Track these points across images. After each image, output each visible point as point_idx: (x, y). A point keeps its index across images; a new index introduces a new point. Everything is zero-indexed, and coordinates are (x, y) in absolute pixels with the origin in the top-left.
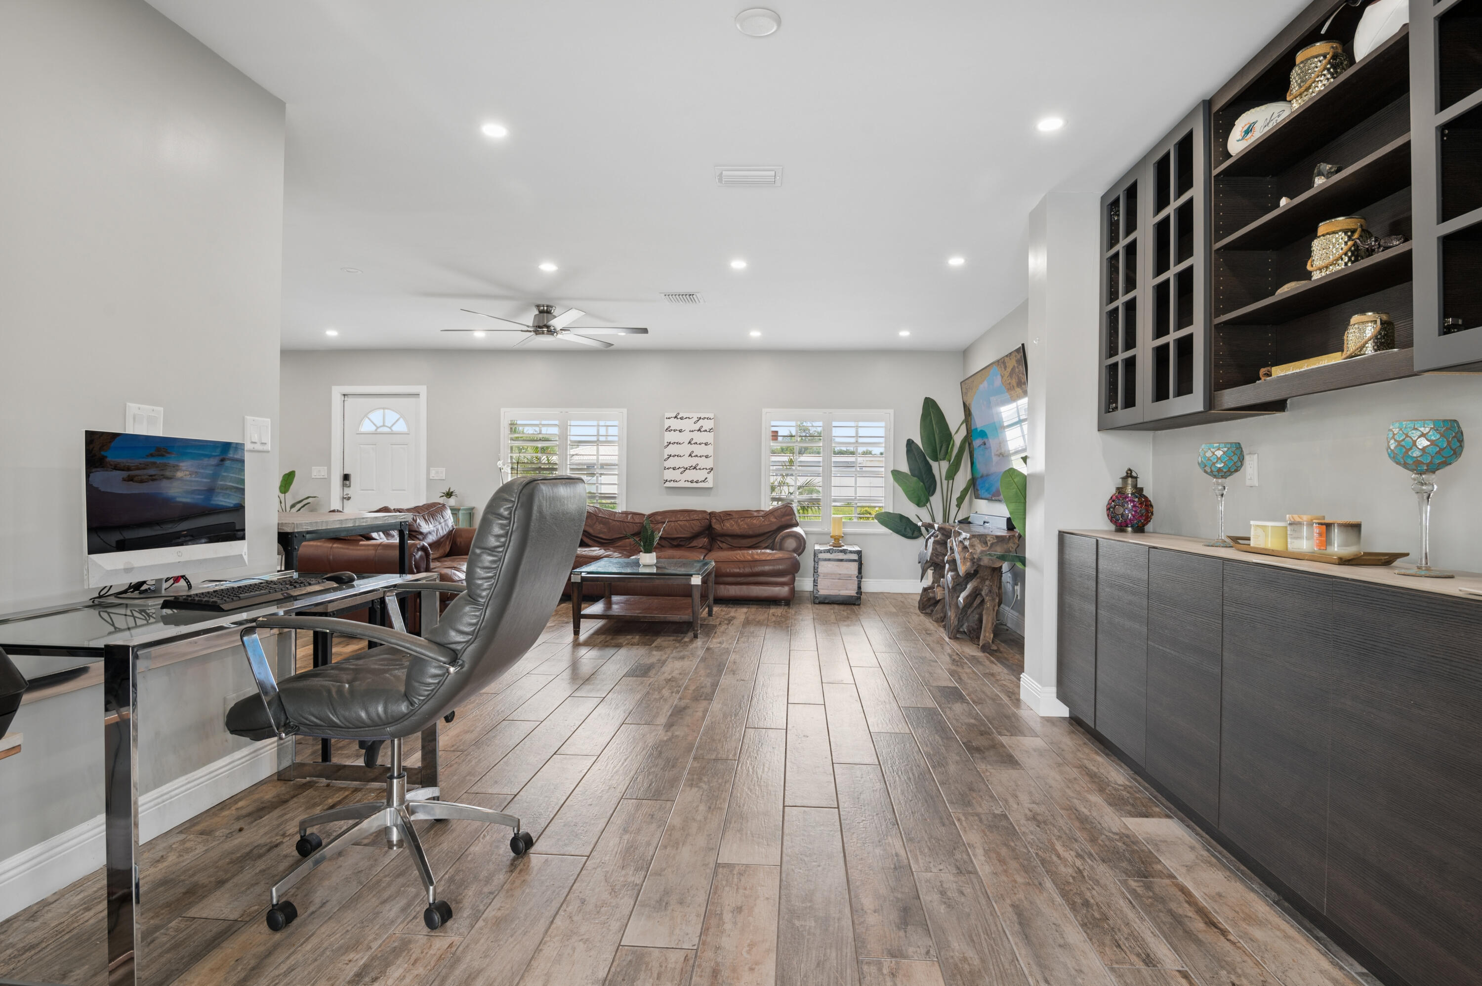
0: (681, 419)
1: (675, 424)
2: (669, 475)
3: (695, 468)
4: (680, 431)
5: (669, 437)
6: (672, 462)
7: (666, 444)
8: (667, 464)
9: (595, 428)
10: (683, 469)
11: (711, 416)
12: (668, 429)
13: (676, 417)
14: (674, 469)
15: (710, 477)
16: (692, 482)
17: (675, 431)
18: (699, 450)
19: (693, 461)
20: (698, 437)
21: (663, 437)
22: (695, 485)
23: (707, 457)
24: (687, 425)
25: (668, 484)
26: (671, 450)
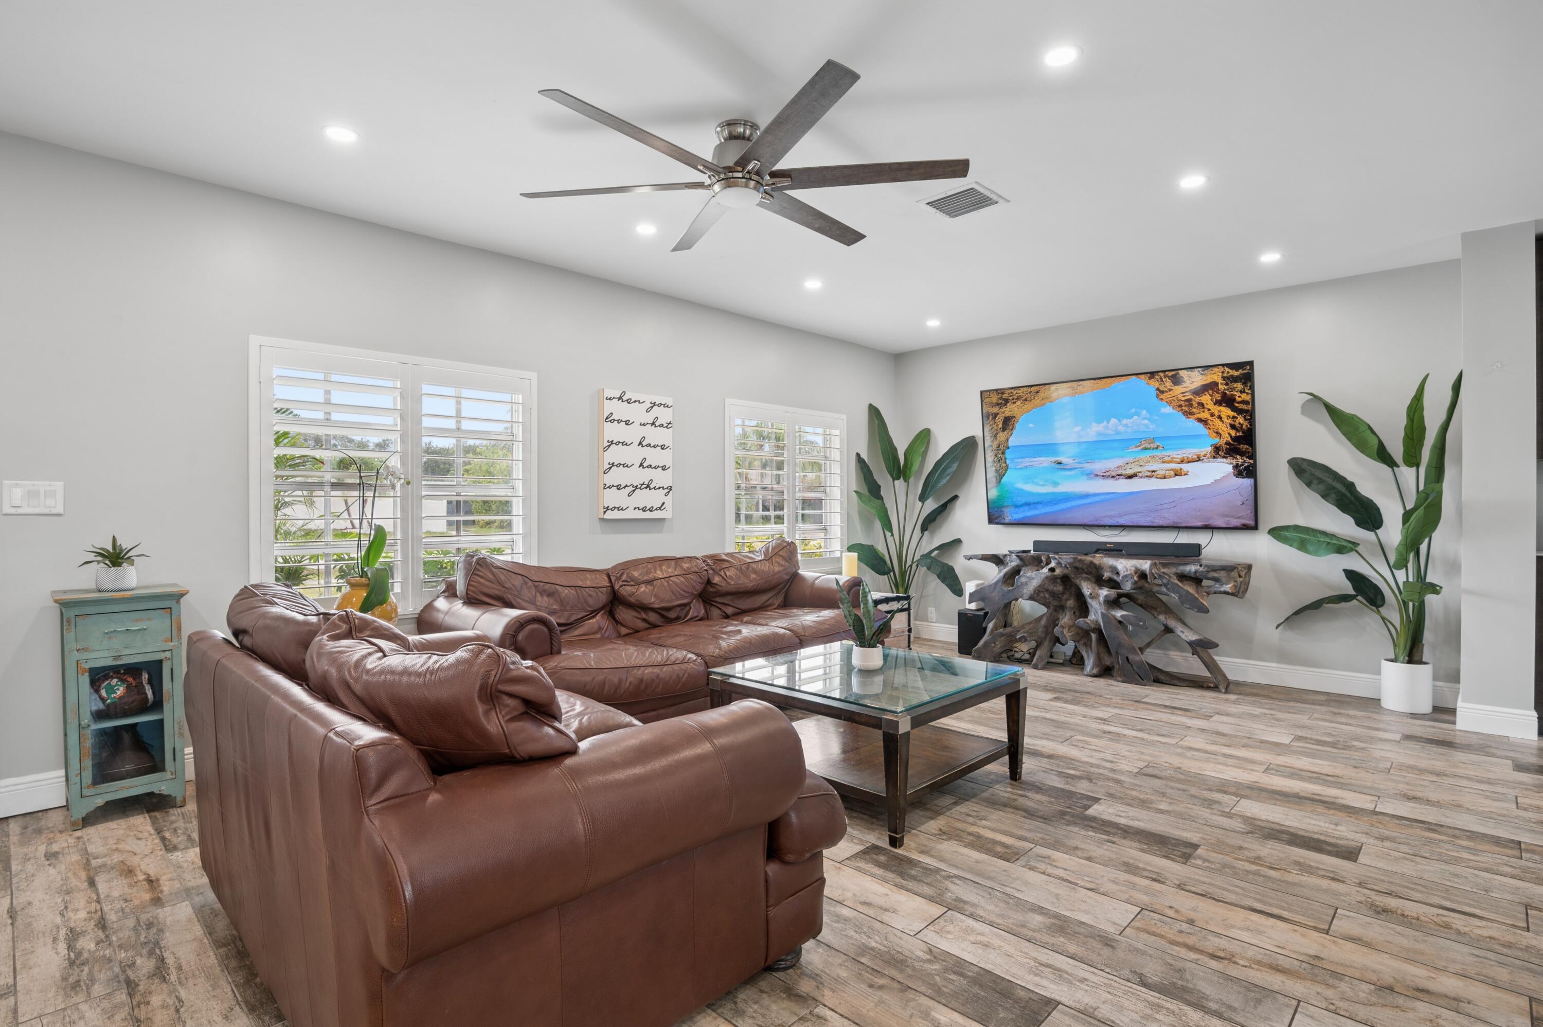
0: (629, 401)
1: (620, 410)
2: (612, 498)
3: (648, 486)
4: (627, 423)
5: (612, 432)
6: (615, 477)
7: (606, 444)
8: (609, 479)
9: (453, 402)
10: (631, 489)
11: (669, 401)
12: (609, 419)
13: (620, 398)
14: (619, 487)
15: (668, 500)
16: (644, 510)
17: (619, 421)
18: (655, 457)
19: (644, 476)
20: (655, 435)
21: (600, 432)
22: (648, 515)
23: (664, 468)
24: (637, 413)
25: (610, 515)
26: (615, 454)
